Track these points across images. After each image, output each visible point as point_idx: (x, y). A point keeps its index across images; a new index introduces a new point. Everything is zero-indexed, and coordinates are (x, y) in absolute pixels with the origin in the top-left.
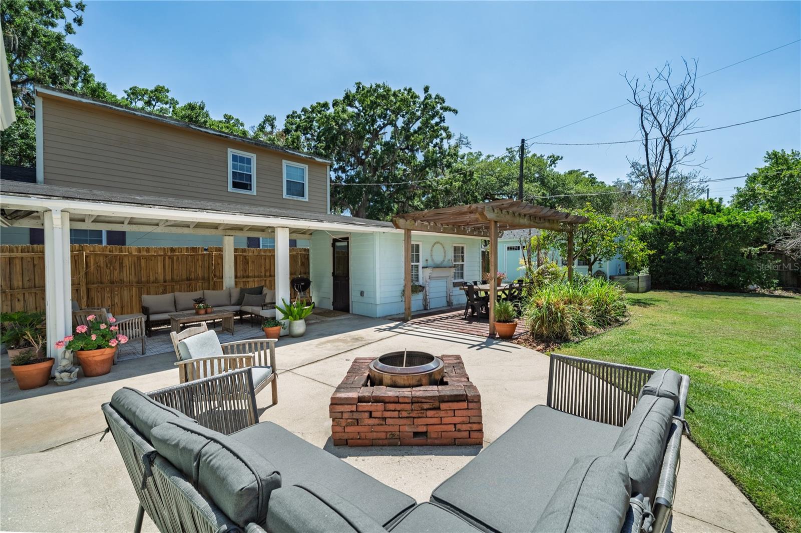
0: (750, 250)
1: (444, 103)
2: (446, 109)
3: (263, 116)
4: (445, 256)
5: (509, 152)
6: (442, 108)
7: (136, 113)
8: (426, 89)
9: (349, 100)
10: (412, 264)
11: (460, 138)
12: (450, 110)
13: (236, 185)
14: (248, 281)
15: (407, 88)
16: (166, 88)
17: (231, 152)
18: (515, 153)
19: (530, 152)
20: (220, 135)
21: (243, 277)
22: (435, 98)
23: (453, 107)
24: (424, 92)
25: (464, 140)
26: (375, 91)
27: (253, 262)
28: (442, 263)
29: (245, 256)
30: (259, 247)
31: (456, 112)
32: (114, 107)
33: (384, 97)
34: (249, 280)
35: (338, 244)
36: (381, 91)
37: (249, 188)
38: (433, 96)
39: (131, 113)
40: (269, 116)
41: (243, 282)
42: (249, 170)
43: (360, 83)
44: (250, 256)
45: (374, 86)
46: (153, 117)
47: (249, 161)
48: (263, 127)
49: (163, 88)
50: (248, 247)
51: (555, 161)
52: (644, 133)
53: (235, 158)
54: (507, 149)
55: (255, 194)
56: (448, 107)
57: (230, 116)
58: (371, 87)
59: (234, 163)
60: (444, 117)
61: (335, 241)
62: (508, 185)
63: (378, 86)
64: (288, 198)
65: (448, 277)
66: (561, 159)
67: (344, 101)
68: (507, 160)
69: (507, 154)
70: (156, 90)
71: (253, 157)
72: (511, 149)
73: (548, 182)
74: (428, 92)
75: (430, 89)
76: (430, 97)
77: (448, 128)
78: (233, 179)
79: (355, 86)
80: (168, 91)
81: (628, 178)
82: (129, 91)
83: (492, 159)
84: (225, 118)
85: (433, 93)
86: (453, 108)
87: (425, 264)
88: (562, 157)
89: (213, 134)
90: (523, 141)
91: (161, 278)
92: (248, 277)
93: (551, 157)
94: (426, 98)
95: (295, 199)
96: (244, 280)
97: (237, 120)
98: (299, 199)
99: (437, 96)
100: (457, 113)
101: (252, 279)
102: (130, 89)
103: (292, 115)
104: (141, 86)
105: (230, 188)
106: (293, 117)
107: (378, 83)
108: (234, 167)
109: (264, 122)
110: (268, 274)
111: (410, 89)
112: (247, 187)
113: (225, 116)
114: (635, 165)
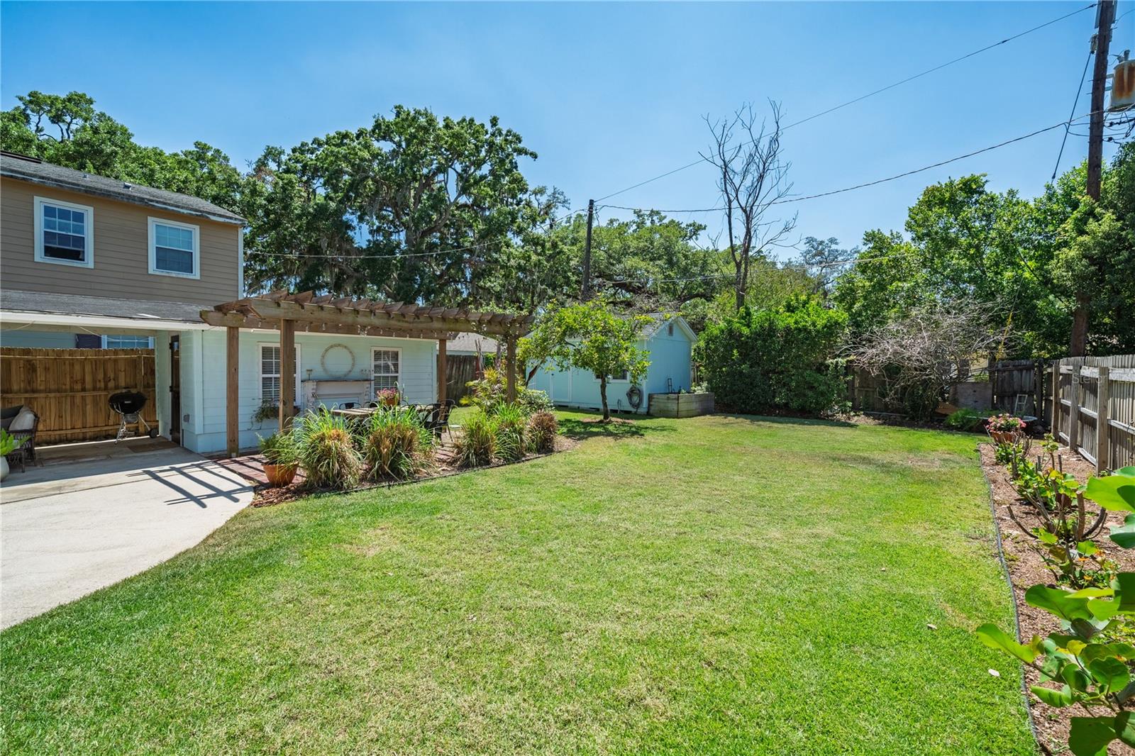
0: (837, 362)
1: (520, 142)
2: (520, 152)
3: (264, 147)
4: (353, 365)
5: (639, 216)
6: (515, 150)
8: (494, 122)
9: (382, 131)
10: (278, 376)
11: (554, 193)
12: (527, 153)
13: (49, 251)
14: (36, 398)
15: (467, 119)
16: (88, 97)
17: (39, 203)
18: (646, 218)
21: (26, 392)
22: (507, 135)
23: (530, 149)
24: (490, 124)
25: (561, 197)
26: (414, 119)
27: (47, 369)
28: (345, 375)
29: (29, 361)
30: (100, 346)
31: (534, 156)
34: (35, 395)
35: (175, 345)
36: (422, 120)
37: (80, 257)
38: (504, 132)
40: (273, 148)
41: (26, 398)
42: (81, 230)
43: (400, 107)
44: (40, 360)
45: (412, 113)
47: (79, 217)
48: (265, 165)
49: (82, 96)
50: (78, 346)
51: (697, 231)
52: (727, 200)
53: (49, 211)
55: (91, 265)
56: (524, 149)
57: (205, 145)
58: (409, 114)
59: (47, 218)
60: (516, 163)
61: (173, 339)
62: (620, 262)
63: (418, 113)
64: (158, 273)
65: (360, 394)
66: (705, 228)
67: (373, 131)
68: (634, 227)
69: (636, 220)
70: (70, 100)
71: (89, 212)
72: (640, 211)
73: (678, 261)
74: (496, 125)
75: (499, 120)
76: (500, 132)
78: (45, 242)
79: (394, 111)
80: (91, 102)
81: (802, 258)
82: (28, 98)
83: (616, 224)
84: (196, 147)
85: (503, 126)
86: (531, 151)
87: (306, 376)
88: (705, 226)
90: (592, 202)
92: (34, 391)
93: (690, 225)
94: (494, 135)
95: (174, 275)
96: (27, 395)
97: (217, 151)
98: (181, 276)
99: (508, 131)
100: (536, 157)
101: (42, 395)
102: (29, 96)
103: (300, 149)
104: (45, 91)
105: (39, 255)
106: (302, 153)
107: (420, 109)
108: (47, 224)
109: (265, 157)
110: (79, 387)
111: (472, 120)
112: (77, 255)
113: (197, 144)
114: (810, 240)
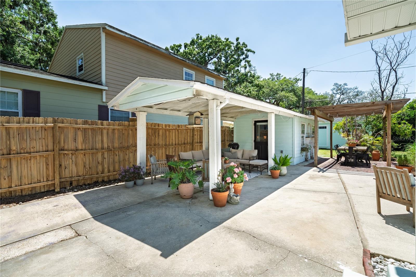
1: (247, 47)
2: (248, 51)
6: (246, 50)
7: (149, 45)
8: (237, 39)
10: (302, 135)
12: (251, 51)
15: (227, 38)
17: (185, 70)
18: (275, 76)
19: (282, 76)
20: (183, 60)
22: (243, 44)
24: (236, 40)
26: (211, 39)
32: (139, 41)
33: (216, 43)
35: (258, 124)
36: (214, 39)
38: (241, 43)
39: (146, 45)
43: (199, 34)
45: (210, 36)
46: (155, 47)
47: (191, 75)
51: (297, 81)
52: (378, 67)
54: (270, 74)
56: (250, 50)
58: (208, 37)
59: (186, 76)
60: (248, 55)
61: (256, 122)
62: (276, 94)
63: (213, 36)
68: (271, 80)
69: (271, 77)
71: (194, 73)
74: (238, 40)
75: (239, 39)
76: (239, 43)
77: (250, 61)
79: (196, 36)
81: (332, 91)
85: (241, 41)
86: (253, 50)
87: (307, 136)
89: (180, 59)
90: (304, 69)
91: (174, 143)
93: (294, 79)
94: (237, 44)
100: (254, 53)
107: (213, 35)
108: (185, 78)
111: (228, 39)
114: (336, 84)
